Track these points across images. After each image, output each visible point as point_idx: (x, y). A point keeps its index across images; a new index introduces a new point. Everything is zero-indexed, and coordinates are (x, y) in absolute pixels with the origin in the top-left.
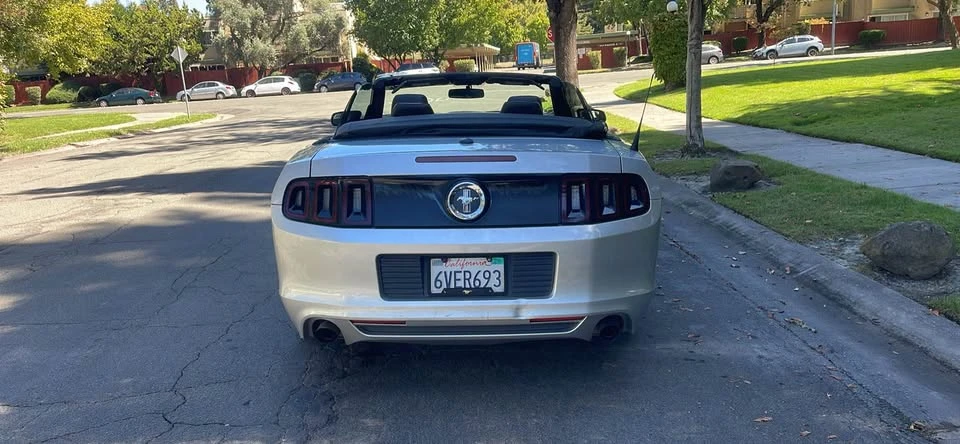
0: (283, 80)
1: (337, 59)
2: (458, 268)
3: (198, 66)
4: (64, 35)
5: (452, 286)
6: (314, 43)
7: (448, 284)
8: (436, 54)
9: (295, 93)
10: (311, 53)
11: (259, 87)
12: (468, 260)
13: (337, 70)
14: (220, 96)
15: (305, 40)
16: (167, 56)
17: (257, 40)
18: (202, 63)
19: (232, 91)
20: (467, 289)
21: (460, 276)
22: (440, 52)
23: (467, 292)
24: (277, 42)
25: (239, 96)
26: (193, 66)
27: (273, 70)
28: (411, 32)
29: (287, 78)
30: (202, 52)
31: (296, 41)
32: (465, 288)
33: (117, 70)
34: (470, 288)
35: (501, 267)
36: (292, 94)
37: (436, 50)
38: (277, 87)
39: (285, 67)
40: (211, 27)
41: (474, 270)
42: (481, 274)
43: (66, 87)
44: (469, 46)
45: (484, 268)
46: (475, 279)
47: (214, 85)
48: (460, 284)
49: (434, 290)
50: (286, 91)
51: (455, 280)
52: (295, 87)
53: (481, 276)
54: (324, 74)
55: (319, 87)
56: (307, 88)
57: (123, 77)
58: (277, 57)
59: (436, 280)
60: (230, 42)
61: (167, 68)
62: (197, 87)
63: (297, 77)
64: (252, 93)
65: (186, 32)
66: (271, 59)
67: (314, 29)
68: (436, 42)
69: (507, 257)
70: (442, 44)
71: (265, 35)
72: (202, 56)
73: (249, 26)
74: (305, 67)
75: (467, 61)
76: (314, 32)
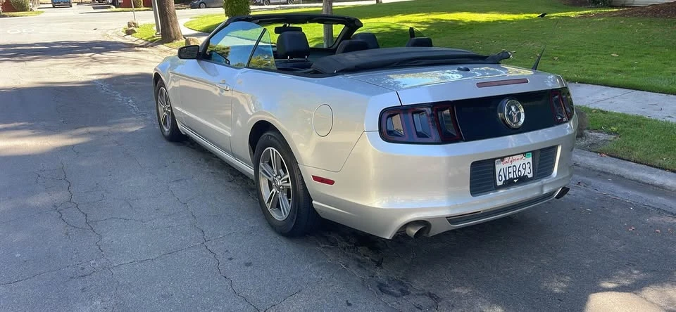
2: (509, 165)
5: (508, 178)
7: (505, 177)
12: (514, 157)
20: (516, 179)
21: (511, 170)
23: (515, 181)
32: (514, 178)
35: (530, 159)
41: (517, 164)
42: (521, 166)
45: (522, 162)
46: (519, 171)
48: (511, 176)
49: (499, 183)
51: (509, 173)
53: (521, 169)
59: (499, 175)
69: (533, 152)
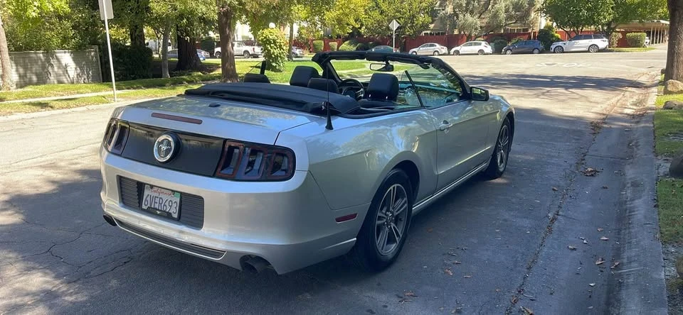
0: (480, 44)
1: (527, 30)
2: (156, 195)
3: (429, 32)
4: (341, 11)
6: (509, 17)
7: (151, 205)
8: (608, 28)
9: (487, 54)
10: (506, 25)
11: (463, 49)
12: (163, 190)
13: (524, 38)
14: (436, 53)
15: (503, 15)
16: (409, 25)
17: (468, 15)
18: (432, 30)
19: (445, 50)
21: (157, 200)
22: (612, 26)
23: (158, 212)
24: (483, 16)
25: (449, 54)
26: (426, 32)
27: (477, 37)
28: (589, 9)
29: (483, 43)
30: (432, 23)
31: (495, 16)
32: (158, 210)
33: (379, 33)
34: (161, 210)
35: (178, 200)
36: (485, 54)
37: (609, 24)
38: (475, 49)
39: (485, 35)
40: (440, 6)
41: (165, 198)
42: (168, 202)
43: (350, 44)
44: (641, 22)
45: (170, 199)
46: (165, 205)
47: (433, 46)
48: (157, 206)
49: (144, 207)
50: (481, 52)
51: (155, 202)
52: (489, 49)
53: (167, 204)
54: (514, 41)
55: (506, 51)
56: (498, 51)
57: (382, 38)
58: (481, 27)
59: (146, 200)
60: (450, 16)
61: (407, 33)
62: (423, 47)
63: (492, 42)
64: (457, 53)
65: (424, 9)
66: (476, 29)
67: (511, 7)
68: (609, 18)
69: (182, 194)
70: (615, 20)
71: (476, 11)
72: (432, 26)
73: (464, 5)
74: (501, 35)
75: (639, 34)
76: (511, 10)
